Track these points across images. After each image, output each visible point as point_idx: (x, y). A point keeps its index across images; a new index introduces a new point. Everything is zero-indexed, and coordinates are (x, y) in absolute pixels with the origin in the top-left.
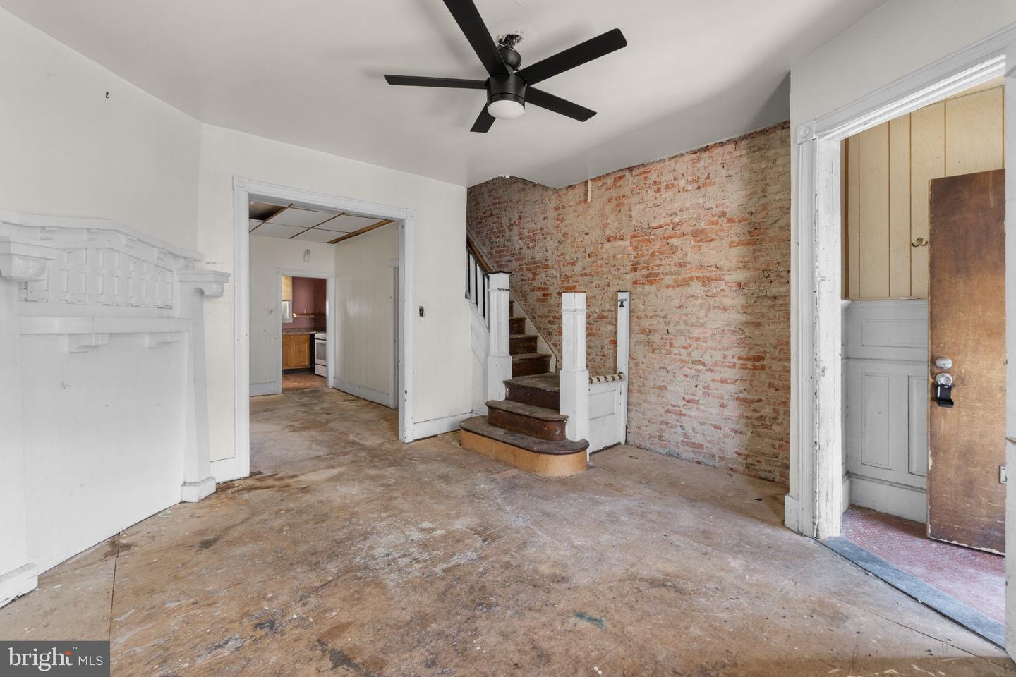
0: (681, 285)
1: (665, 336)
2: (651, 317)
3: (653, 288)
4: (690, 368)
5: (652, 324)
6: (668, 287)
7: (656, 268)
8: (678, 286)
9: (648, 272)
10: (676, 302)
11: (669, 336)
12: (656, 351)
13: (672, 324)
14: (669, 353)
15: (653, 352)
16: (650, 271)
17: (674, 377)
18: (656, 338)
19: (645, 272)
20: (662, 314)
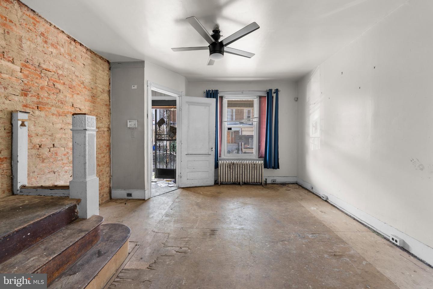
0: (62, 115)
1: (52, 149)
2: (42, 136)
3: (43, 114)
4: (68, 167)
5: (42, 141)
6: (53, 114)
7: (46, 99)
8: (59, 115)
9: (38, 100)
10: (59, 126)
11: (55, 149)
12: (45, 161)
13: (56, 140)
14: (56, 160)
15: (43, 162)
16: (40, 100)
17: (59, 175)
18: (45, 152)
19: (35, 99)
20: (49, 133)
